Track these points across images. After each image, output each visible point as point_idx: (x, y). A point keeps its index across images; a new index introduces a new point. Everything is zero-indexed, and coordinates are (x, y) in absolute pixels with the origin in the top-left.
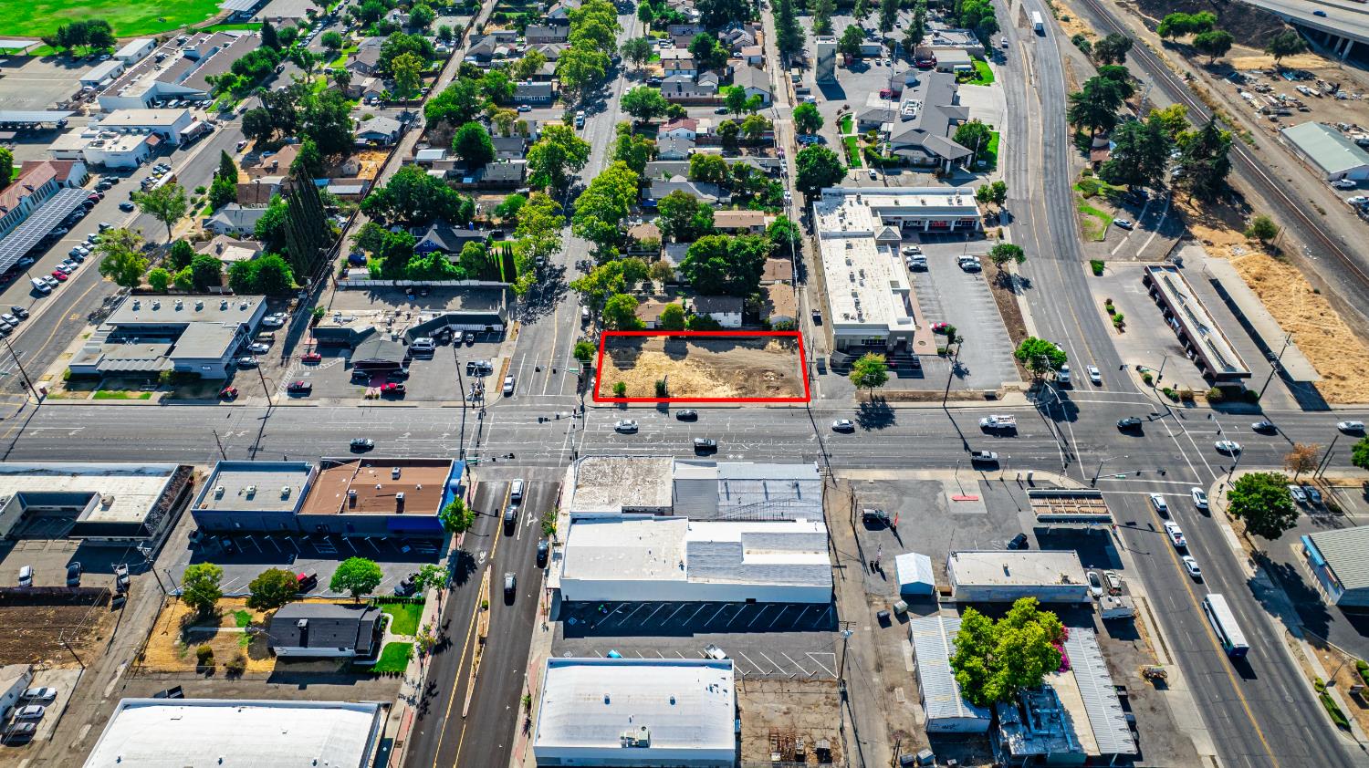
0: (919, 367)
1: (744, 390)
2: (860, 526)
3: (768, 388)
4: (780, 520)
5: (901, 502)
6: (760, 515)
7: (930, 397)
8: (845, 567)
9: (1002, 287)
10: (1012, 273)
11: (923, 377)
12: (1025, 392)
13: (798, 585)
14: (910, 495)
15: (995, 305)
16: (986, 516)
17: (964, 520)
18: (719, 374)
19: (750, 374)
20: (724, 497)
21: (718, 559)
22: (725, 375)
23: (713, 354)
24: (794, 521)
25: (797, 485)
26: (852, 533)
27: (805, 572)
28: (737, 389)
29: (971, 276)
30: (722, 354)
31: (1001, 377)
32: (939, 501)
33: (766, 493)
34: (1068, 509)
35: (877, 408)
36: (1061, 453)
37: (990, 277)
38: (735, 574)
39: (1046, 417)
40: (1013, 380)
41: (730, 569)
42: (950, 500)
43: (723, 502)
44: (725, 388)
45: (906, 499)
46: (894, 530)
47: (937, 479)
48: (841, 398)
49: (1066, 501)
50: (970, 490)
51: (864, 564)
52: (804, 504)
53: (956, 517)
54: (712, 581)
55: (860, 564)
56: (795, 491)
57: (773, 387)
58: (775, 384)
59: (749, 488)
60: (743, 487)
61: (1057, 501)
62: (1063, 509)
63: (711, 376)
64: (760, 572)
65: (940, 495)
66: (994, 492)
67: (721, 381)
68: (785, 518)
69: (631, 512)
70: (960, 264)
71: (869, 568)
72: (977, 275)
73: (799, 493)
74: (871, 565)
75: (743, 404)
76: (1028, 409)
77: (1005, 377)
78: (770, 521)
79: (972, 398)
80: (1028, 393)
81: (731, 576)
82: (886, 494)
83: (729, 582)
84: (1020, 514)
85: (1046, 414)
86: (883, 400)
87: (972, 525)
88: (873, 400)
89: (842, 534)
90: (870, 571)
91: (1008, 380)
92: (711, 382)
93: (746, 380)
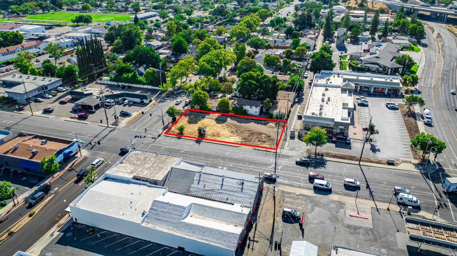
0: (349, 144)
1: (245, 140)
2: (279, 219)
3: (259, 141)
4: (225, 202)
5: (312, 210)
6: (214, 196)
7: (351, 158)
8: (257, 242)
9: (409, 116)
10: (416, 112)
11: (351, 149)
12: (415, 164)
13: (212, 244)
14: (319, 207)
15: (403, 123)
16: (371, 230)
17: (354, 229)
18: (236, 131)
19: (252, 134)
20: (196, 182)
21: (167, 215)
22: (239, 132)
23: (239, 124)
24: (233, 204)
25: (243, 183)
26: (272, 222)
27: (220, 236)
28: (242, 139)
29: (392, 111)
30: (243, 124)
31: (400, 155)
32: (339, 214)
33: (222, 185)
34: (438, 236)
35: (317, 159)
36: (436, 202)
37: (402, 112)
38: (174, 227)
39: (427, 180)
40: (408, 158)
41: (172, 222)
42: (347, 215)
43: (195, 185)
44: (236, 138)
45: (317, 209)
46: (301, 225)
47: (342, 201)
48: (297, 151)
49: (436, 230)
50: (364, 212)
51: (271, 243)
52: (243, 196)
53: (349, 226)
54: (157, 228)
55: (268, 242)
56: (241, 187)
57: (262, 141)
58: (264, 140)
59: (213, 180)
60: (209, 179)
61: (428, 228)
62: (433, 235)
63: (232, 132)
64: (190, 229)
65: (342, 211)
66: (381, 216)
67: (236, 134)
68: (228, 202)
69: (138, 180)
70: (387, 106)
71: (273, 246)
72: (396, 111)
73: (242, 189)
74: (276, 244)
75: (241, 146)
76: (416, 173)
77: (403, 156)
78: (218, 201)
79: (379, 162)
80: (417, 166)
81: (171, 228)
82: (304, 203)
83: (167, 231)
84: (397, 234)
85: (428, 177)
86: (322, 155)
87: (359, 233)
88: (316, 155)
89: (265, 221)
90: (273, 248)
91: (404, 157)
92: (230, 134)
93: (249, 136)
